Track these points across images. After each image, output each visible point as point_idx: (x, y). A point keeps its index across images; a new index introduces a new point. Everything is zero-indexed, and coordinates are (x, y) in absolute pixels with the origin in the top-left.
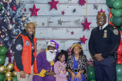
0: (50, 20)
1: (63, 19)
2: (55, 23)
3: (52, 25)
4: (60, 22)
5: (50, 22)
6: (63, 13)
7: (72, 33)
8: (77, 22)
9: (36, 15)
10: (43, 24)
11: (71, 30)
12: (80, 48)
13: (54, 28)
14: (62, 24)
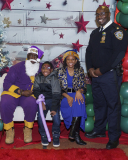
0: (30, 16)
1: (48, 14)
2: (37, 21)
3: (31, 23)
4: (44, 20)
5: (30, 19)
6: (48, 6)
7: (61, 36)
8: (68, 19)
9: (9, 8)
10: (19, 22)
11: (60, 31)
12: (76, 58)
13: (36, 28)
14: (47, 22)
